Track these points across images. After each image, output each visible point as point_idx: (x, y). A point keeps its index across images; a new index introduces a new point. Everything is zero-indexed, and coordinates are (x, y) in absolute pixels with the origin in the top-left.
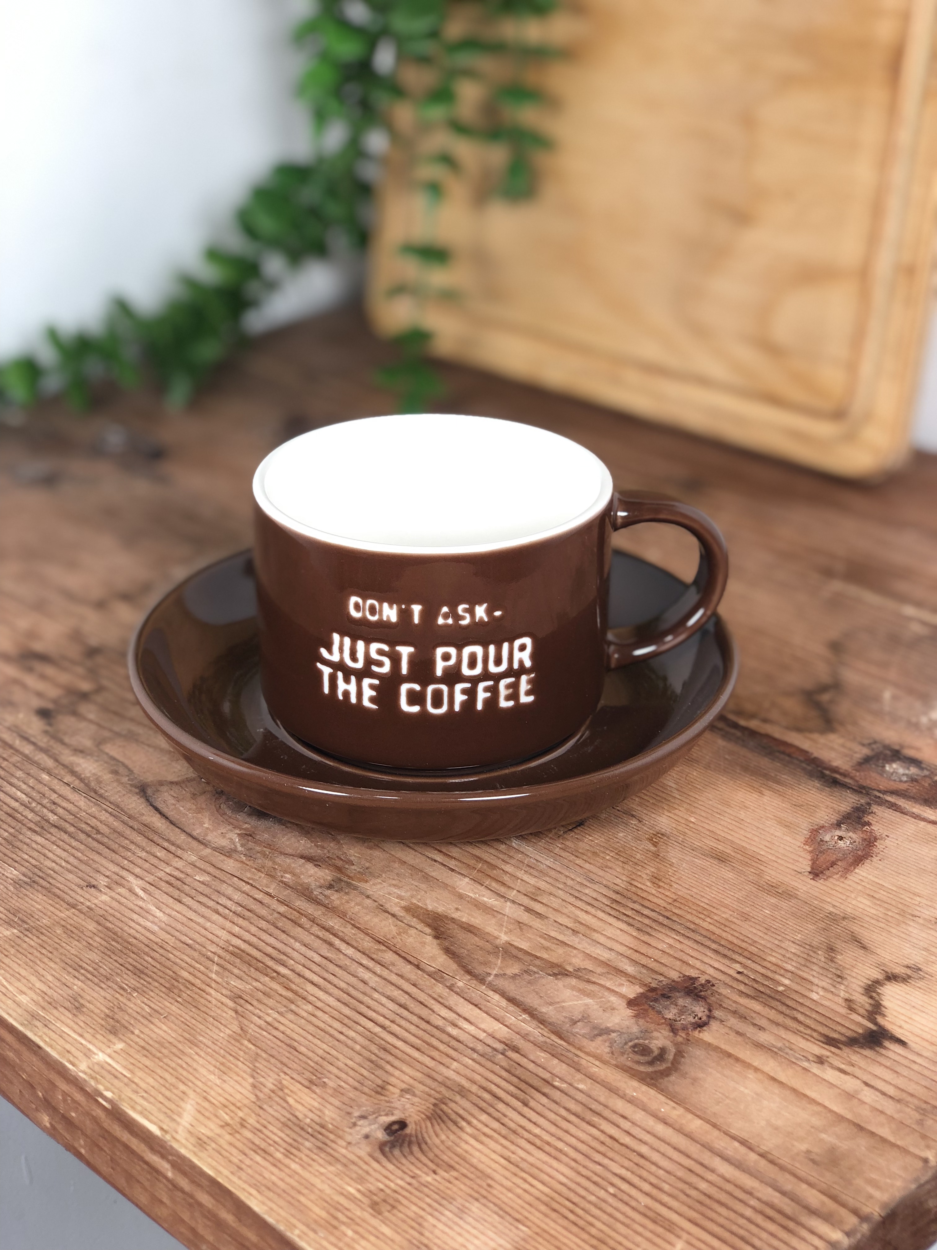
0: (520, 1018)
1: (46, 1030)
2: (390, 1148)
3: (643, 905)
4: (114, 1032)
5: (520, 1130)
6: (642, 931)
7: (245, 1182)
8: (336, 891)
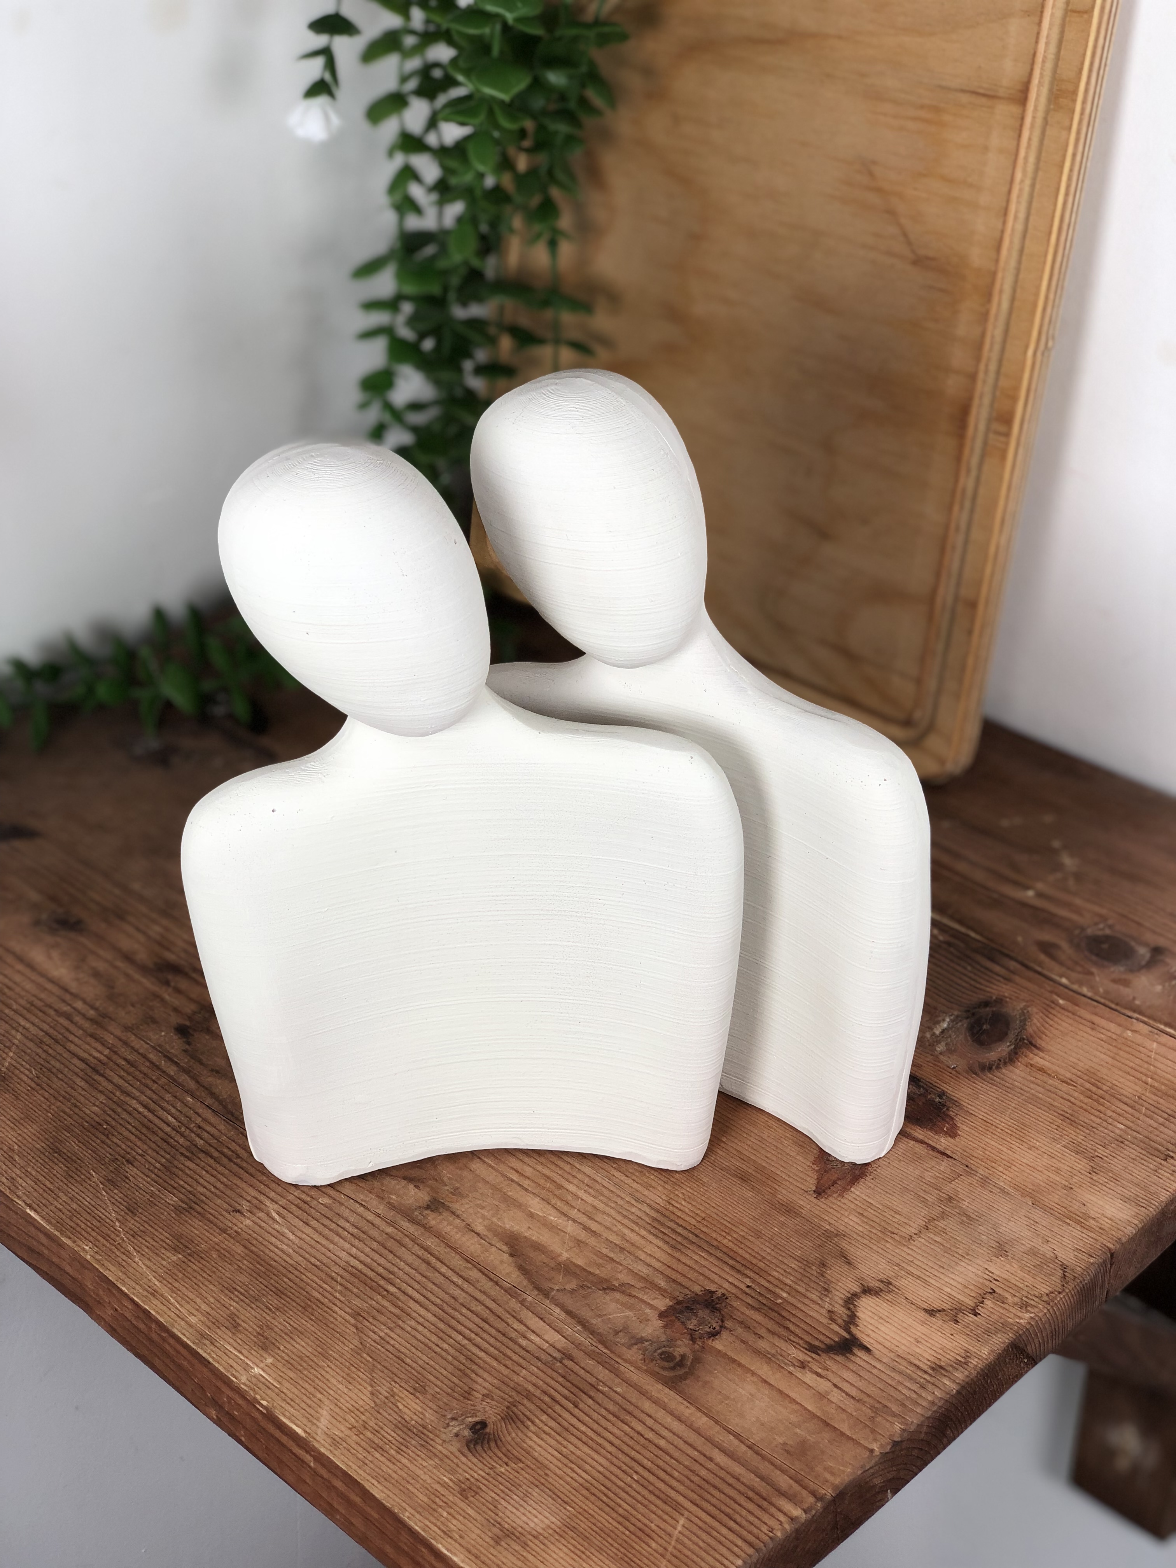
0: (575, 1329)
1: (212, 1347)
2: (474, 1445)
3: (678, 1224)
4: (264, 1348)
5: (571, 1428)
6: (675, 1248)
7: (369, 1474)
8: (432, 1211)
